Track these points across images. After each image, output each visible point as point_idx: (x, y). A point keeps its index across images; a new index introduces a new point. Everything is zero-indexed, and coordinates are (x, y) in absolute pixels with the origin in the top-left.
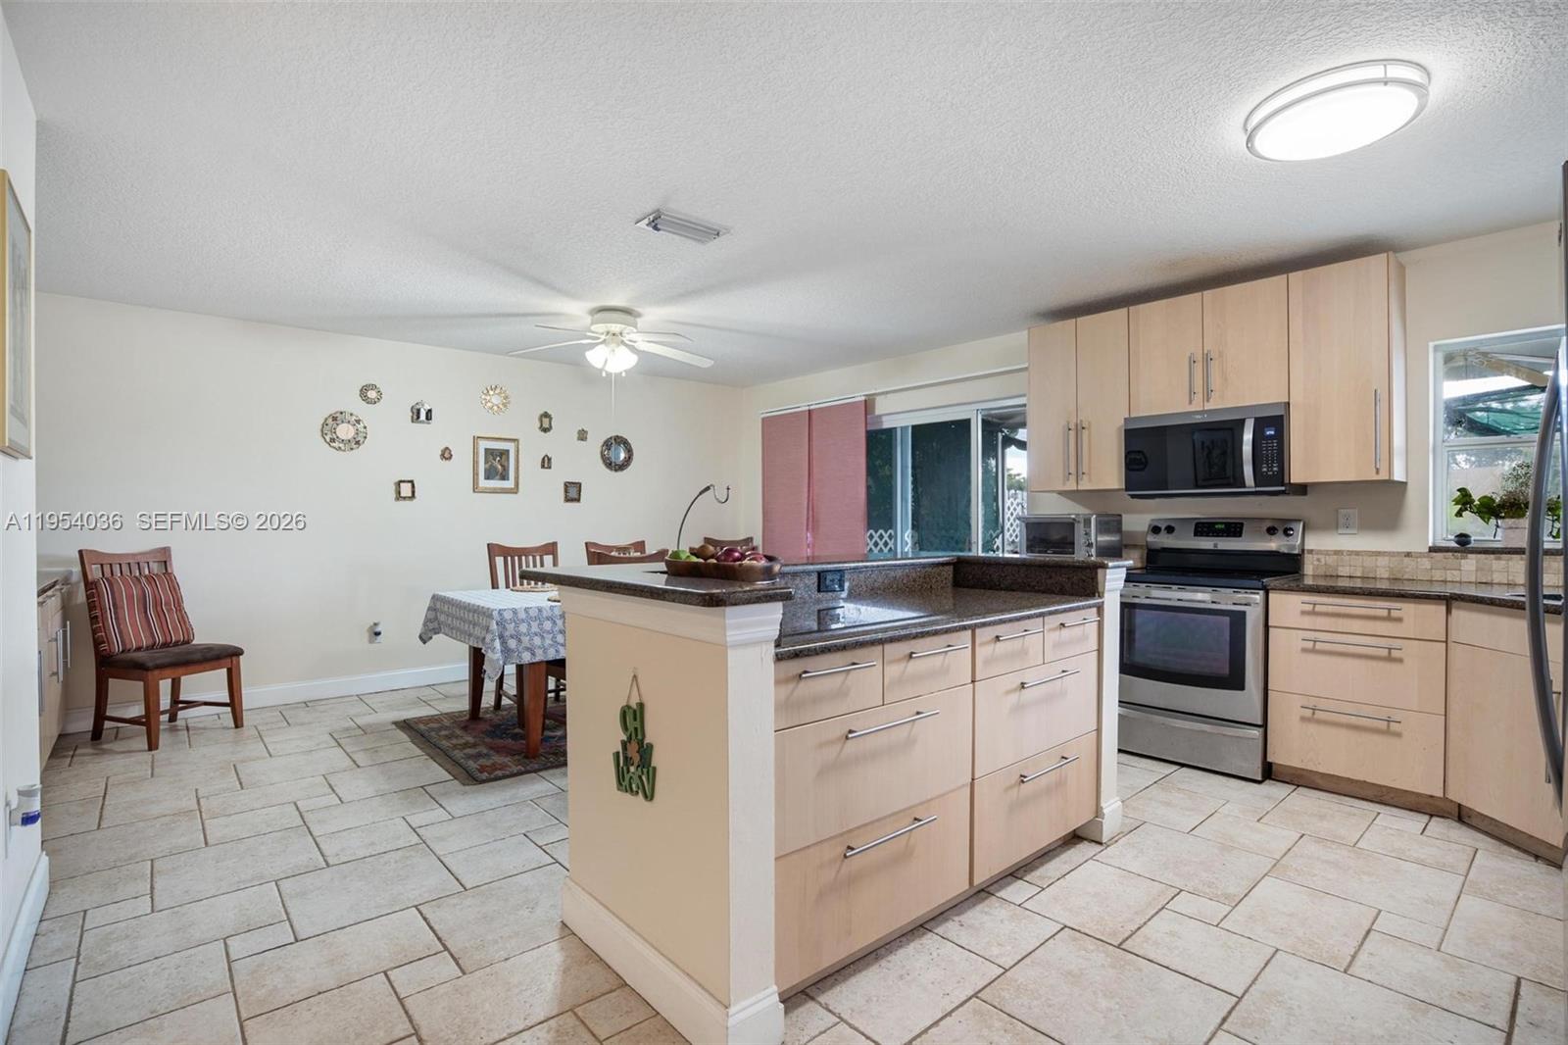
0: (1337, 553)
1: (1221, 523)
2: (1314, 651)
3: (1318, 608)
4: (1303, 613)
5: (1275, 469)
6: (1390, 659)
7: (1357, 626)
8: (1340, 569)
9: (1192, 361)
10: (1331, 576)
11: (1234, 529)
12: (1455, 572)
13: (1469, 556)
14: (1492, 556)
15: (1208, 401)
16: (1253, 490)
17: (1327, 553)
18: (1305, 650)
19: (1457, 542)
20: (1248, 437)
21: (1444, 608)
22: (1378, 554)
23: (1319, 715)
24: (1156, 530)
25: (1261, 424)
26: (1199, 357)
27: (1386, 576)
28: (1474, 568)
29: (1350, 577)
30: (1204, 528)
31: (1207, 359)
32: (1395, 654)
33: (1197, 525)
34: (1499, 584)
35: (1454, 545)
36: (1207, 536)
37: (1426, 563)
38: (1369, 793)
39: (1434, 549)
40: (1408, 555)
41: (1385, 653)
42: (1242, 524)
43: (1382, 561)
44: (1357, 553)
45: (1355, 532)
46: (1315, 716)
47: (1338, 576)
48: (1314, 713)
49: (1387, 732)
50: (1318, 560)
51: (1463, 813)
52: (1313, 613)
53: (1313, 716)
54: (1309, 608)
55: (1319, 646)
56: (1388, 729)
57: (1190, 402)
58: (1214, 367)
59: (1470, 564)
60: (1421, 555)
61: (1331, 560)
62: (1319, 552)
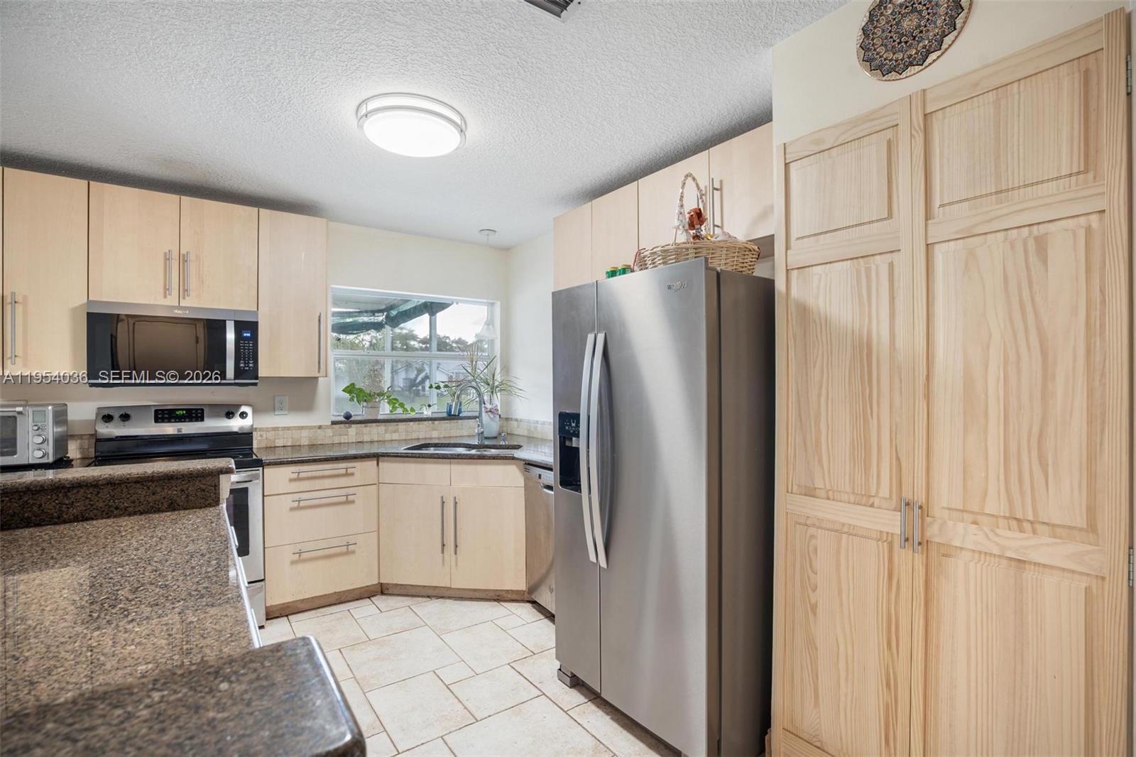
0: (275, 429)
1: (182, 410)
2: (299, 508)
3: (302, 475)
4: (291, 480)
5: (251, 365)
6: (348, 502)
7: (327, 483)
8: (277, 441)
9: (167, 259)
10: (271, 447)
11: (195, 414)
12: (346, 437)
13: (353, 425)
14: (363, 425)
15: (184, 298)
16: (233, 382)
17: (267, 430)
18: (292, 509)
19: (345, 418)
20: (230, 336)
21: (375, 462)
22: (301, 428)
23: (304, 556)
24: (108, 418)
25: (240, 326)
26: (175, 255)
27: (307, 443)
28: (355, 434)
29: (284, 446)
30: (163, 415)
31: (183, 260)
32: (350, 498)
33: (156, 411)
34: (367, 442)
35: (343, 419)
36: (169, 422)
37: (329, 432)
38: (333, 600)
39: (334, 423)
40: (320, 427)
41: (344, 499)
42: (202, 410)
43: (305, 433)
44: (288, 428)
45: (286, 413)
46: (301, 557)
47: (275, 447)
48: (300, 556)
49: (348, 553)
50: (261, 436)
51: (384, 588)
52: (298, 479)
53: (300, 558)
54: (295, 476)
55: (302, 504)
56: (348, 551)
57: (165, 297)
58: (192, 268)
59: (353, 430)
60: (327, 427)
61: (271, 435)
62: (261, 429)
